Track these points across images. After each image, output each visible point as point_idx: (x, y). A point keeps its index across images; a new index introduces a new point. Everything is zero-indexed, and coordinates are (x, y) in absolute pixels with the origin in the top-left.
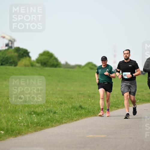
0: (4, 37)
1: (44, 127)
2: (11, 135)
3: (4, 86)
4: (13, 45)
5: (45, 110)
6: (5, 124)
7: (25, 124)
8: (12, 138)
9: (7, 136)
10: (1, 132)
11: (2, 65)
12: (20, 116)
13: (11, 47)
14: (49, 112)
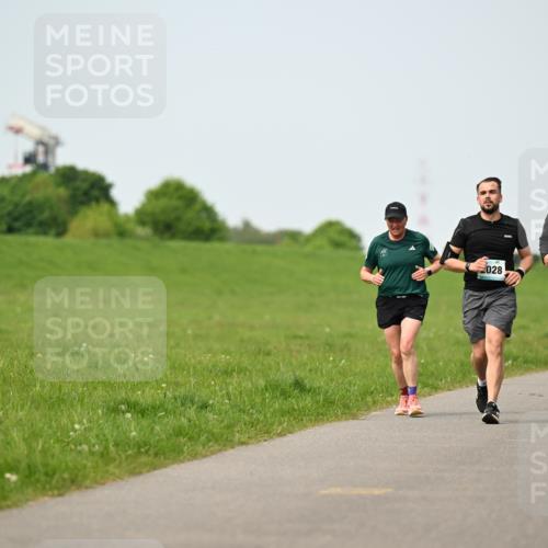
0: (18, 131)
1: (165, 458)
2: (44, 488)
3: (19, 309)
4: (50, 160)
5: (169, 395)
6: (22, 449)
7: (94, 446)
8: (46, 498)
9: (30, 490)
10: (8, 475)
11: (10, 230)
12: (76, 418)
13: (45, 167)
14: (183, 405)
